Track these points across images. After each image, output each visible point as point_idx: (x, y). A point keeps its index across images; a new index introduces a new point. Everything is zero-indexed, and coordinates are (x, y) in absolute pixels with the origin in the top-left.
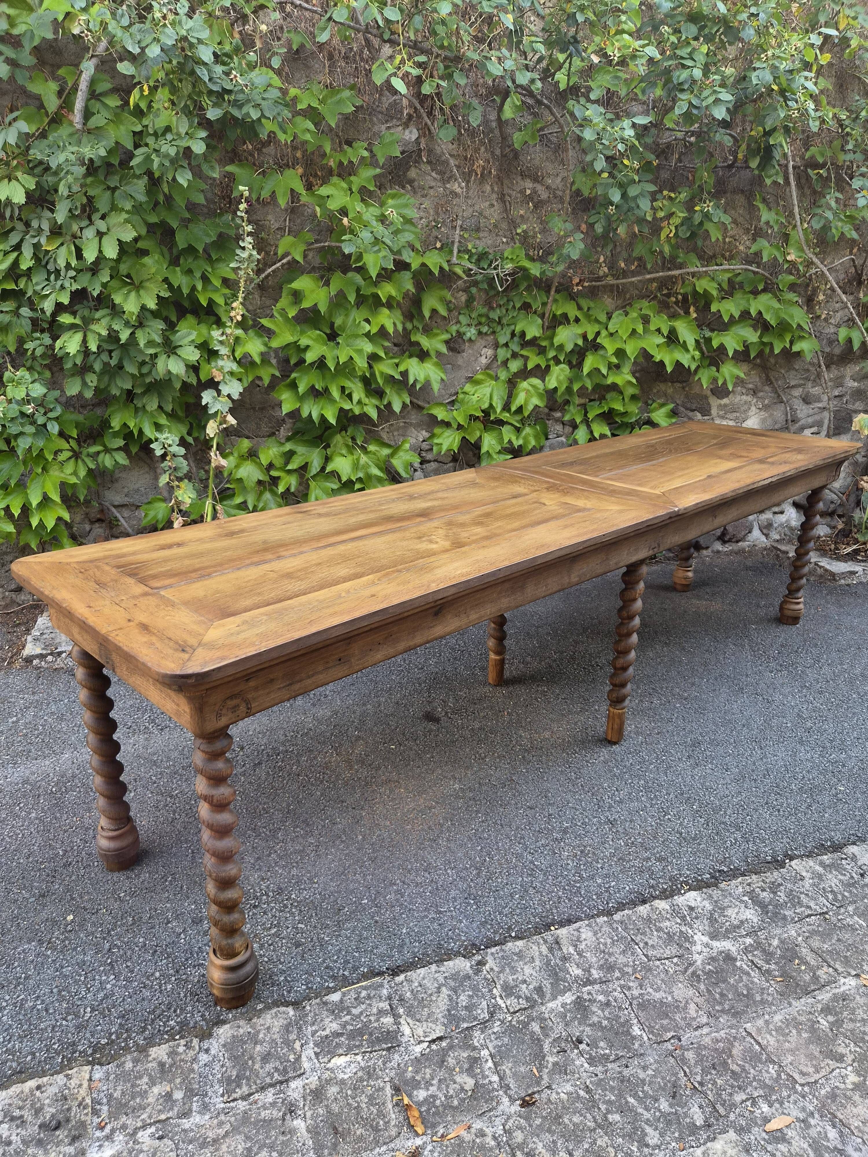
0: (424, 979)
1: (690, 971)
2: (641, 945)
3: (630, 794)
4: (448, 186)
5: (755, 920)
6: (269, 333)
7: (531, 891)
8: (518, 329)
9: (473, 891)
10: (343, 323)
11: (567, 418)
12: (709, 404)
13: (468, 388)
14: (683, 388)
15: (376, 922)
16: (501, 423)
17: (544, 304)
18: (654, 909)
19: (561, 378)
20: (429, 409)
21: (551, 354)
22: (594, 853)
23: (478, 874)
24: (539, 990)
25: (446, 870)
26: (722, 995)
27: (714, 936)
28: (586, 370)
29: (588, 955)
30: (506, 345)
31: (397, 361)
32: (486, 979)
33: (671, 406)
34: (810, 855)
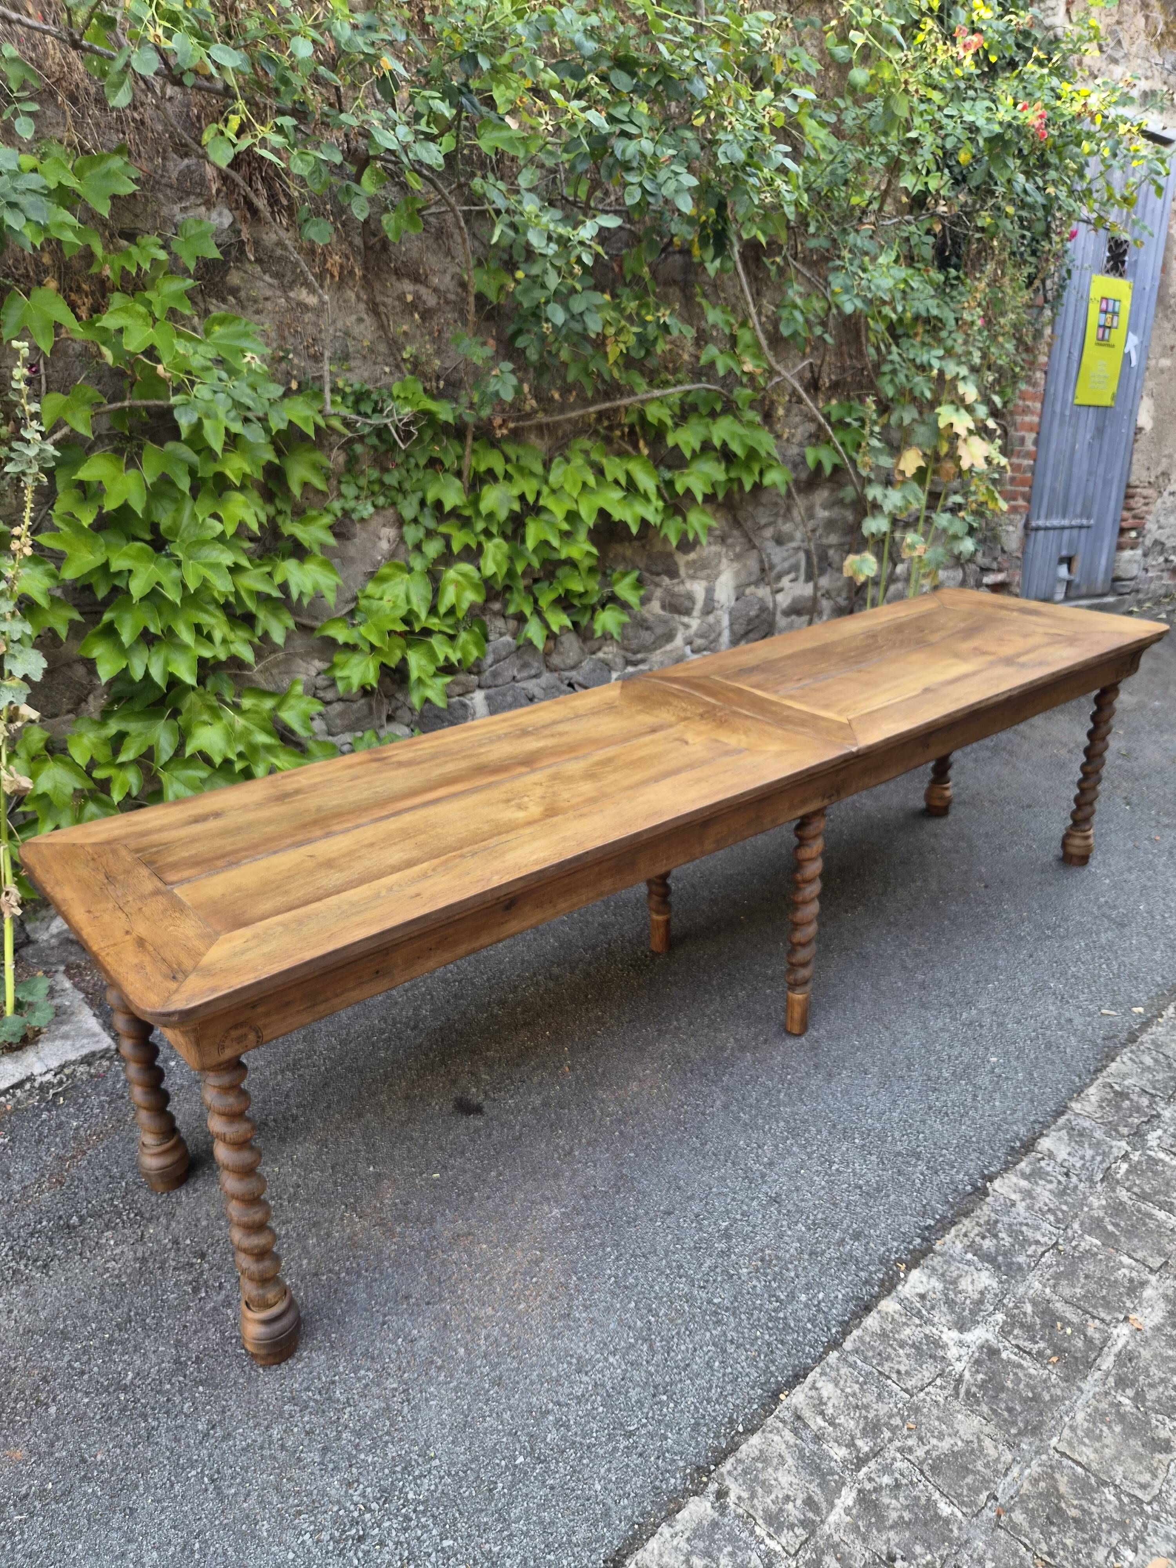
0: (661, 1555)
1: (962, 1391)
2: (894, 1376)
3: (777, 1147)
4: (292, 294)
5: (995, 1285)
6: (58, 558)
7: (731, 1349)
8: (430, 497)
9: (658, 1379)
10: (174, 521)
11: (512, 610)
12: (676, 564)
13: (371, 588)
14: (643, 547)
15: (552, 1488)
16: (427, 632)
17: (459, 458)
18: (884, 1317)
19: (499, 557)
20: (322, 629)
21: (480, 526)
22: (778, 1258)
23: (651, 1347)
24: (810, 1502)
25: (606, 1359)
26: (1010, 1410)
27: (962, 1326)
28: (530, 544)
29: (841, 1420)
30: (415, 521)
31: (267, 569)
32: (738, 1516)
33: (635, 574)
34: (1007, 1168)
